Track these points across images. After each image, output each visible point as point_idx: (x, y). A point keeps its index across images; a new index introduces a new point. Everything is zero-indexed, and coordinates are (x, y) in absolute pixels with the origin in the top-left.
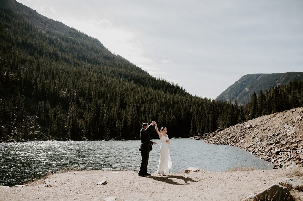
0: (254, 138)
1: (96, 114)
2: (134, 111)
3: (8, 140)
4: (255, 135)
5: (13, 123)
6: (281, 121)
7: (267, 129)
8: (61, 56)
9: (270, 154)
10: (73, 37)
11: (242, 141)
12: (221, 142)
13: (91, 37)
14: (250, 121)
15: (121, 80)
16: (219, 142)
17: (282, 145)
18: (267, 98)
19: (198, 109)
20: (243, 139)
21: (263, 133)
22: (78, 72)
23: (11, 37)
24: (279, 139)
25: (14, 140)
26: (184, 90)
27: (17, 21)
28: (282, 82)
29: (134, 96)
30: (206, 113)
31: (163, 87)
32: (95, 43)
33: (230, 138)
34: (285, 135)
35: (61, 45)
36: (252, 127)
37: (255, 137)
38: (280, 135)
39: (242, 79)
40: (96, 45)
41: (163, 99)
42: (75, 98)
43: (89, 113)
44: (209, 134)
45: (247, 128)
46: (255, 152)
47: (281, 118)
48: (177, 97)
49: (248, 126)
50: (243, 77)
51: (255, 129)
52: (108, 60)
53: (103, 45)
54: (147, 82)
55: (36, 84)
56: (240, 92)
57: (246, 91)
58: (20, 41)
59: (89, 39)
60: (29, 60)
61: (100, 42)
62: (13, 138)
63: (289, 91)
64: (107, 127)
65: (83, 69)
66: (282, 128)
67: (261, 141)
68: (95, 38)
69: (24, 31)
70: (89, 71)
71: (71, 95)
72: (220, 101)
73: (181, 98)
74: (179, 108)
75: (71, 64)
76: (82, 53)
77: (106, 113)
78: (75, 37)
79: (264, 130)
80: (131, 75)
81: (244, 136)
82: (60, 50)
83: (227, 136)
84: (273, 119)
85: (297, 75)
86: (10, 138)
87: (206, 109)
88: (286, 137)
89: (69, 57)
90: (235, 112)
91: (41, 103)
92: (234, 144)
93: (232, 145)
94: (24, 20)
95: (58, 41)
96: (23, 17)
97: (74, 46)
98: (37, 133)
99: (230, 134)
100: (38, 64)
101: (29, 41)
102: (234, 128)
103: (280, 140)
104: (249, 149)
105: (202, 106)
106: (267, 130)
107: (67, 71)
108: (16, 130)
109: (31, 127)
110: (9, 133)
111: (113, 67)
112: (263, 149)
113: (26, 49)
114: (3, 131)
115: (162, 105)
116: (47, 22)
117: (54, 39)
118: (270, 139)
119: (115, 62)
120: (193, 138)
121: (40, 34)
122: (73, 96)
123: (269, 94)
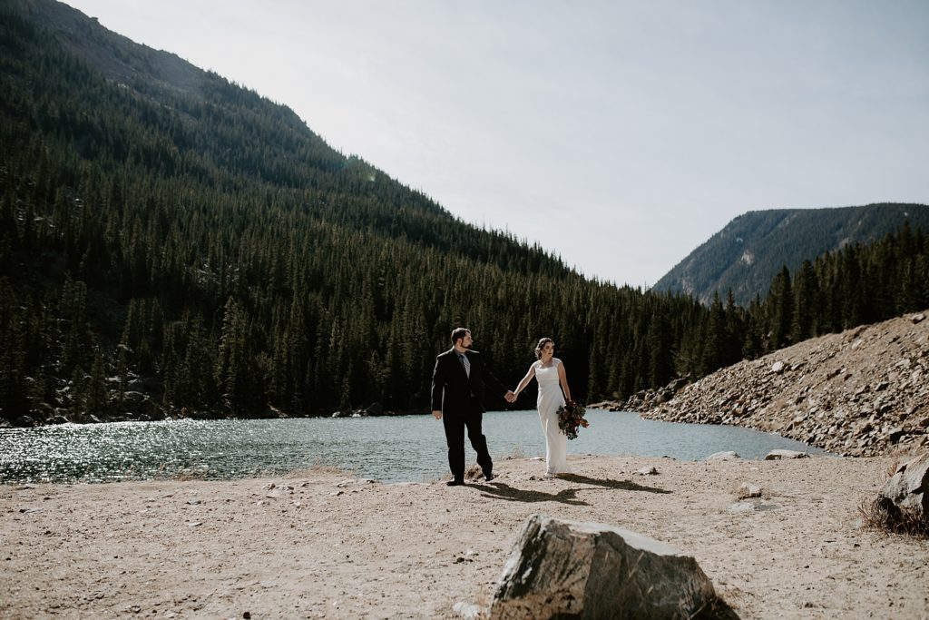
0: (800, 400)
1: (306, 339)
2: (420, 328)
3: (48, 420)
4: (802, 393)
5: (57, 366)
6: (883, 351)
7: (838, 372)
8: (180, 158)
9: (870, 443)
10: (216, 102)
11: (763, 411)
12: (697, 415)
13: (267, 100)
14: (779, 351)
15: (369, 233)
16: (689, 414)
17: (903, 417)
18: (824, 282)
19: (608, 318)
20: (766, 405)
21: (830, 385)
22: (238, 210)
23: (24, 102)
24: (891, 400)
25: (65, 418)
26: (560, 260)
27: (42, 52)
28: (854, 235)
29: (414, 281)
30: (632, 331)
31: (495, 252)
32: (283, 117)
33: (724, 404)
34: (907, 387)
35: (180, 125)
36: (789, 369)
37: (804, 398)
38: (888, 389)
39: (731, 225)
40: (286, 126)
41: (500, 290)
42: (235, 290)
43: (286, 335)
44: (651, 393)
45: (773, 373)
46: (817, 439)
47: (879, 342)
48: (542, 282)
49: (777, 367)
50: (736, 219)
51: (801, 374)
52: (325, 172)
53: (308, 125)
54: (445, 239)
55: (116, 246)
56: (726, 267)
57: (745, 262)
58: (54, 114)
59: (262, 106)
60: (85, 172)
61: (298, 117)
62: (62, 413)
63: (890, 261)
64: (341, 377)
65: (251, 200)
66: (889, 369)
67: (828, 407)
68: (281, 104)
69: (65, 84)
70: (270, 205)
71: (224, 282)
72: (670, 294)
73: (554, 286)
74: (551, 317)
75: (211, 183)
76: (243, 151)
77: (336, 335)
78: (219, 100)
79: (829, 378)
80: (398, 218)
81: (767, 396)
82: (176, 143)
83: (714, 396)
84: (855, 345)
85: (900, 212)
86: (54, 413)
87: (630, 319)
88: (911, 394)
89: (206, 161)
90: (730, 327)
91: (137, 307)
92: (737, 420)
93: (733, 422)
94: (64, 50)
95: (167, 112)
96: (58, 38)
97: (221, 128)
98: (130, 395)
99: (722, 391)
100: (115, 186)
101: (81, 114)
102: (733, 374)
103: (894, 402)
104: (794, 432)
105: (621, 308)
106: (840, 377)
107: (204, 207)
108: (68, 388)
109: (111, 379)
110: (50, 397)
111: (340, 192)
112: (842, 430)
113: (72, 139)
114: (33, 390)
115: (500, 308)
116: (133, 55)
117: (156, 107)
118: (856, 401)
119: (345, 178)
120: (598, 407)
121: (115, 94)
122: (232, 284)
123: (828, 271)
